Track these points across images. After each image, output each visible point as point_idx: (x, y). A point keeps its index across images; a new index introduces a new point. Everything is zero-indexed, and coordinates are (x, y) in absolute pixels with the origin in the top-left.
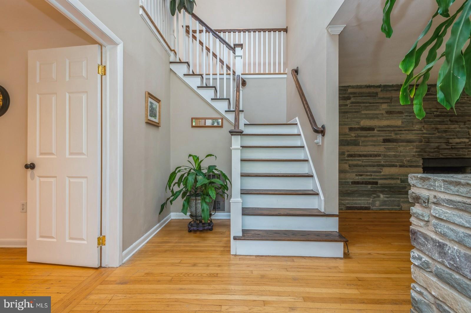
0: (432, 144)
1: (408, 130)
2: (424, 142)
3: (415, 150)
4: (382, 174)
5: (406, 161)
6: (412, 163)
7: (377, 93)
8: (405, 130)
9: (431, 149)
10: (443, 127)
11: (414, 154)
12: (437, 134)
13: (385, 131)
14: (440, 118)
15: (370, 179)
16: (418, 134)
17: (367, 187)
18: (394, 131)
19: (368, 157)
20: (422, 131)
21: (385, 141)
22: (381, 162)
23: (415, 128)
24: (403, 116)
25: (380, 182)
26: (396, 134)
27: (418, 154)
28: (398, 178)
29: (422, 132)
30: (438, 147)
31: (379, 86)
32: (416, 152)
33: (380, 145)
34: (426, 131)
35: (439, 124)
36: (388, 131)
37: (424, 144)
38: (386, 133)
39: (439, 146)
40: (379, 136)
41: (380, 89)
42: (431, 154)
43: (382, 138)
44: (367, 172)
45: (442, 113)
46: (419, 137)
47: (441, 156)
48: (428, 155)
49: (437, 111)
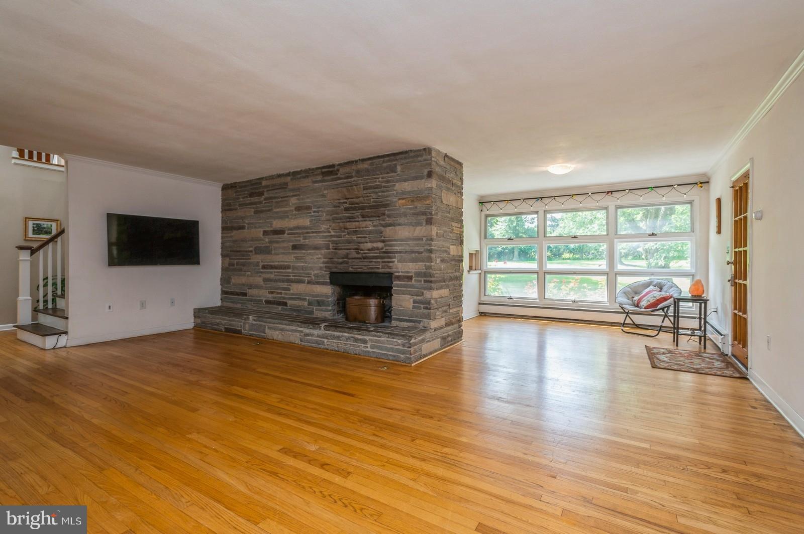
0: (340, 252)
1: (316, 232)
2: (333, 249)
3: (323, 260)
4: (292, 292)
5: (314, 275)
6: (318, 278)
7: (287, 184)
8: (313, 232)
9: (339, 259)
10: (352, 225)
11: (322, 265)
12: (347, 236)
13: (294, 234)
14: (351, 212)
15: (280, 297)
16: (326, 237)
17: (278, 308)
18: (303, 233)
19: (279, 269)
20: (330, 232)
21: (295, 247)
22: (290, 276)
23: (323, 229)
24: (311, 213)
25: (290, 302)
26: (305, 238)
27: (325, 266)
28: (305, 299)
29: (330, 234)
30: (347, 256)
31: (288, 174)
32: (324, 263)
33: (289, 253)
34: (334, 232)
35: (349, 222)
36: (297, 233)
37: (332, 252)
38: (295, 237)
39: (348, 254)
40: (289, 241)
41: (289, 178)
42: (339, 266)
43: (291, 244)
44: (278, 289)
45: (352, 204)
46: (326, 241)
47: (351, 269)
48: (336, 268)
49: (346, 203)
